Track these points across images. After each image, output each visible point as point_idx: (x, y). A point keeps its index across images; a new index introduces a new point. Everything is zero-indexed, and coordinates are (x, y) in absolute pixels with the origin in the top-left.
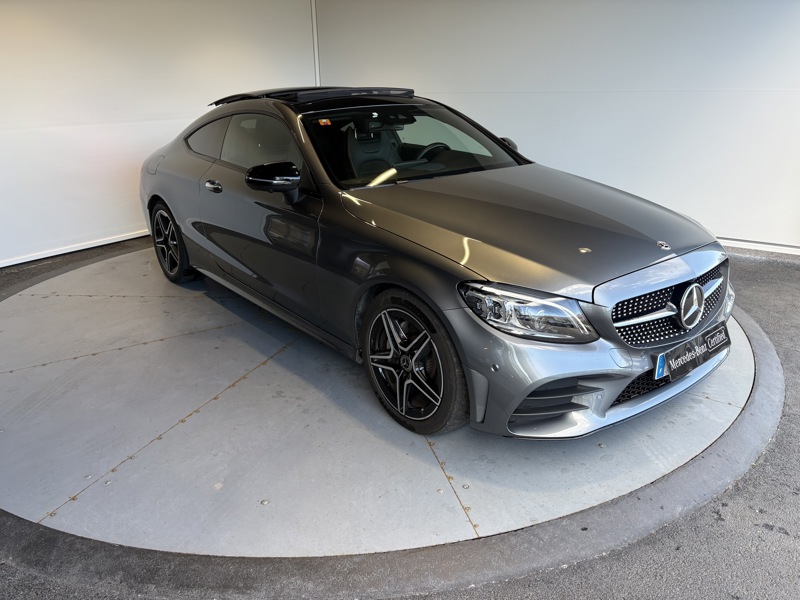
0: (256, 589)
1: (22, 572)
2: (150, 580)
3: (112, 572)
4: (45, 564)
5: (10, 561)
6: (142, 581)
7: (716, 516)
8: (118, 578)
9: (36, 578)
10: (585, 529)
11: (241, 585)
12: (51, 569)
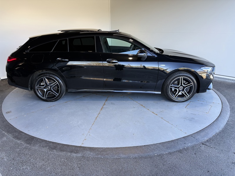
0: (79, 153)
1: (25, 145)
2: (55, 149)
3: (46, 146)
4: (31, 144)
5: (23, 143)
6: (53, 149)
8: (47, 148)
9: (28, 147)
11: (75, 152)
12: (32, 145)
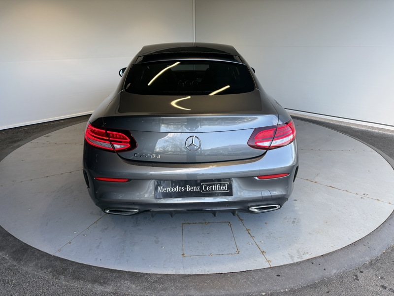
0: (108, 284)
1: (10, 262)
2: (63, 274)
5: (7, 257)
7: (355, 277)
8: (49, 271)
10: (278, 276)
